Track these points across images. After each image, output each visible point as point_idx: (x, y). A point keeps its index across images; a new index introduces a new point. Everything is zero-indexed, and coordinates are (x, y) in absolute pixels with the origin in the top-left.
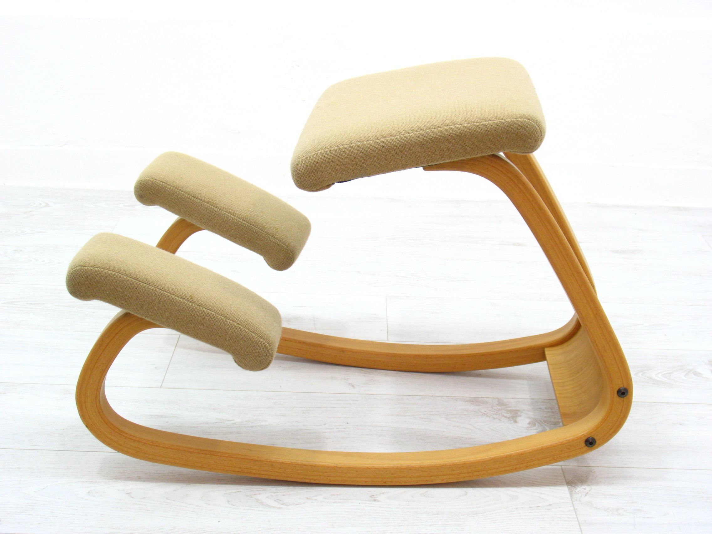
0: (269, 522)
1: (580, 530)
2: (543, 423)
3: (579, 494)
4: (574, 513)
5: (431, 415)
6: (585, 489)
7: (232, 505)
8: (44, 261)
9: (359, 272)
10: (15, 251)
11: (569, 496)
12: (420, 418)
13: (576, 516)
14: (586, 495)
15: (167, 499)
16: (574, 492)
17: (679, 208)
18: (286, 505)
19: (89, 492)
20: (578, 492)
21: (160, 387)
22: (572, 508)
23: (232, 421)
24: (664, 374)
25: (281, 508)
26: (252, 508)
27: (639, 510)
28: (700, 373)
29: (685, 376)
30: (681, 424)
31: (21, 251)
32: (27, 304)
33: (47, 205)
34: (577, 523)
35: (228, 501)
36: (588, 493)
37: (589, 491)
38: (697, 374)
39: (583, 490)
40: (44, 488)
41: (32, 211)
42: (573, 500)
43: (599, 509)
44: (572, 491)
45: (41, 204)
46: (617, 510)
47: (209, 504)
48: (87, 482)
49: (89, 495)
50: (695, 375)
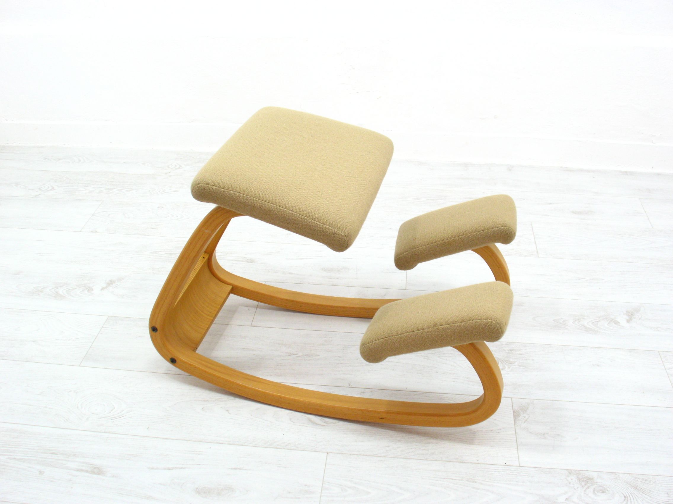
0: (315, 436)
1: (517, 449)
2: (504, 362)
3: (520, 421)
4: (515, 436)
5: (429, 353)
6: (525, 417)
7: (292, 422)
8: (177, 216)
9: (391, 228)
10: (159, 207)
11: (513, 422)
12: (421, 355)
13: (516, 439)
14: (525, 422)
15: (252, 415)
16: (517, 419)
17: (626, 173)
18: (327, 423)
19: (203, 409)
20: (520, 419)
21: (250, 325)
22: (514, 432)
23: (296, 354)
24: (593, 322)
25: (324, 425)
26: (305, 425)
27: (558, 435)
28: (618, 322)
29: (608, 324)
30: (598, 366)
31: (162, 207)
32: (166, 253)
33: (180, 167)
34: (516, 443)
35: (290, 419)
36: (526, 420)
37: (528, 419)
38: (617, 323)
39: (524, 418)
40: (175, 404)
41: (171, 172)
42: (516, 426)
43: (532, 433)
44: (516, 419)
45: (176, 166)
46: (544, 434)
47: (278, 421)
48: (201, 400)
49: (203, 411)
50: (615, 323)
